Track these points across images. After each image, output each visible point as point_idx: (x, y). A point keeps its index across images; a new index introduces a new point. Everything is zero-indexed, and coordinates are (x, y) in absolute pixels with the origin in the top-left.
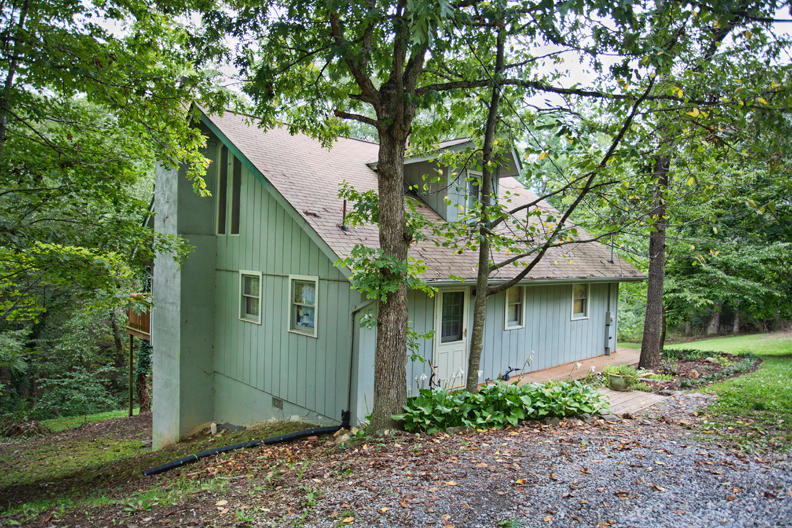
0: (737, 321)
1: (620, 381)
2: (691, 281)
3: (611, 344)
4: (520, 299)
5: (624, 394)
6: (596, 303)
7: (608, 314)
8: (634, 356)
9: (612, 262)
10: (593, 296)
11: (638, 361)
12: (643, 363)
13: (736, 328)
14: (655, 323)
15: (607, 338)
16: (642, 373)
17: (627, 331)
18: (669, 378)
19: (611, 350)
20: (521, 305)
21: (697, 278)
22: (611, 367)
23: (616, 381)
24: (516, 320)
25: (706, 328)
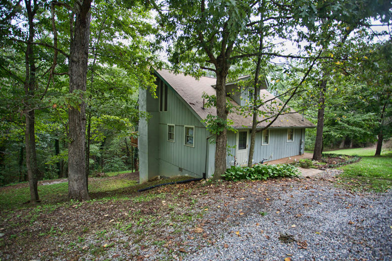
0: (351, 143)
1: (306, 165)
2: (334, 128)
3: (302, 151)
4: (268, 134)
5: (306, 169)
6: (297, 136)
7: (301, 140)
8: (311, 156)
9: (303, 121)
10: (295, 134)
11: (312, 157)
12: (314, 158)
13: (351, 146)
14: (319, 143)
15: (300, 149)
16: (314, 162)
17: (308, 147)
19: (302, 153)
20: (268, 137)
21: (336, 127)
22: (302, 159)
23: (304, 165)
24: (266, 142)
25: (339, 146)
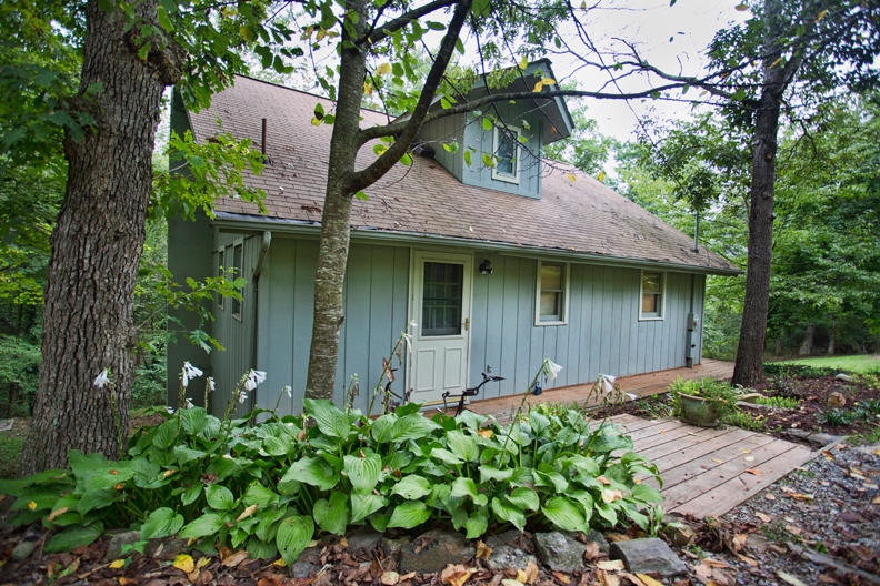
0: (832, 342)
1: (702, 409)
2: (803, 279)
3: (694, 353)
4: (562, 286)
6: (675, 302)
7: (691, 316)
8: (727, 370)
9: (696, 251)
10: (669, 295)
11: (731, 375)
12: (737, 380)
13: (831, 349)
14: (757, 324)
15: (689, 346)
16: (741, 394)
18: (790, 404)
19: (695, 362)
20: (563, 294)
21: (810, 275)
23: (694, 408)
24: (556, 313)
